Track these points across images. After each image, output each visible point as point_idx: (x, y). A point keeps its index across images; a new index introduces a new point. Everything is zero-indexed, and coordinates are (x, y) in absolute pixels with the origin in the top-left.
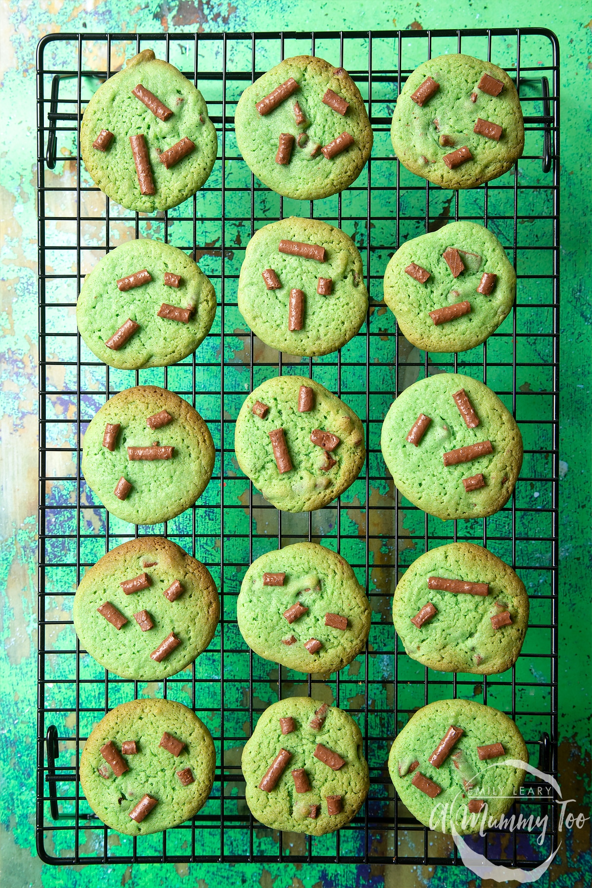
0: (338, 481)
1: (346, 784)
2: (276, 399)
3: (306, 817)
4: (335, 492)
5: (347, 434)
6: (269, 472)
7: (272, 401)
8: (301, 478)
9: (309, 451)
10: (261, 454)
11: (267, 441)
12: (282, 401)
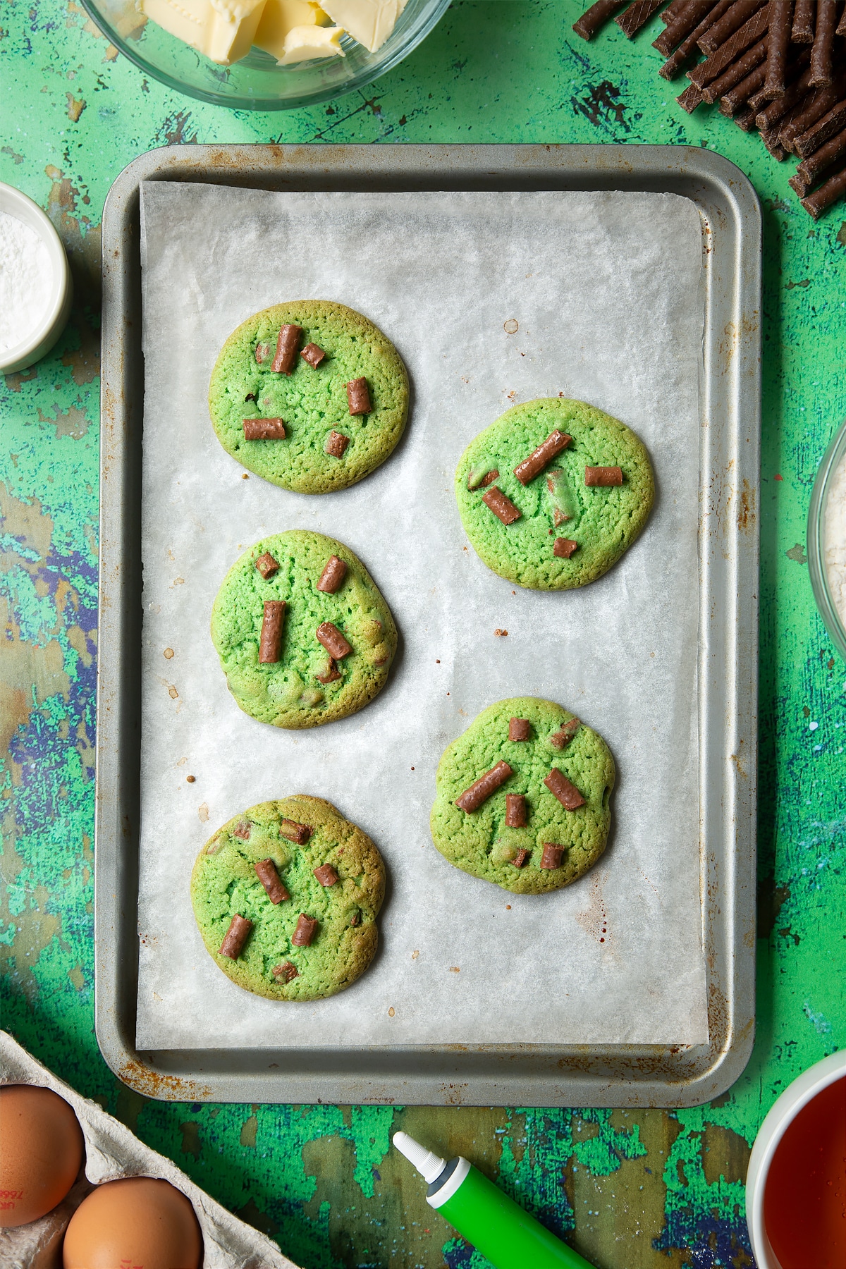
0: (334, 703)
1: (576, 832)
2: (293, 560)
3: (507, 863)
4: (323, 716)
5: (369, 645)
6: (246, 654)
7: (287, 560)
8: (286, 679)
9: (310, 647)
10: (244, 627)
11: (259, 611)
12: (301, 566)
